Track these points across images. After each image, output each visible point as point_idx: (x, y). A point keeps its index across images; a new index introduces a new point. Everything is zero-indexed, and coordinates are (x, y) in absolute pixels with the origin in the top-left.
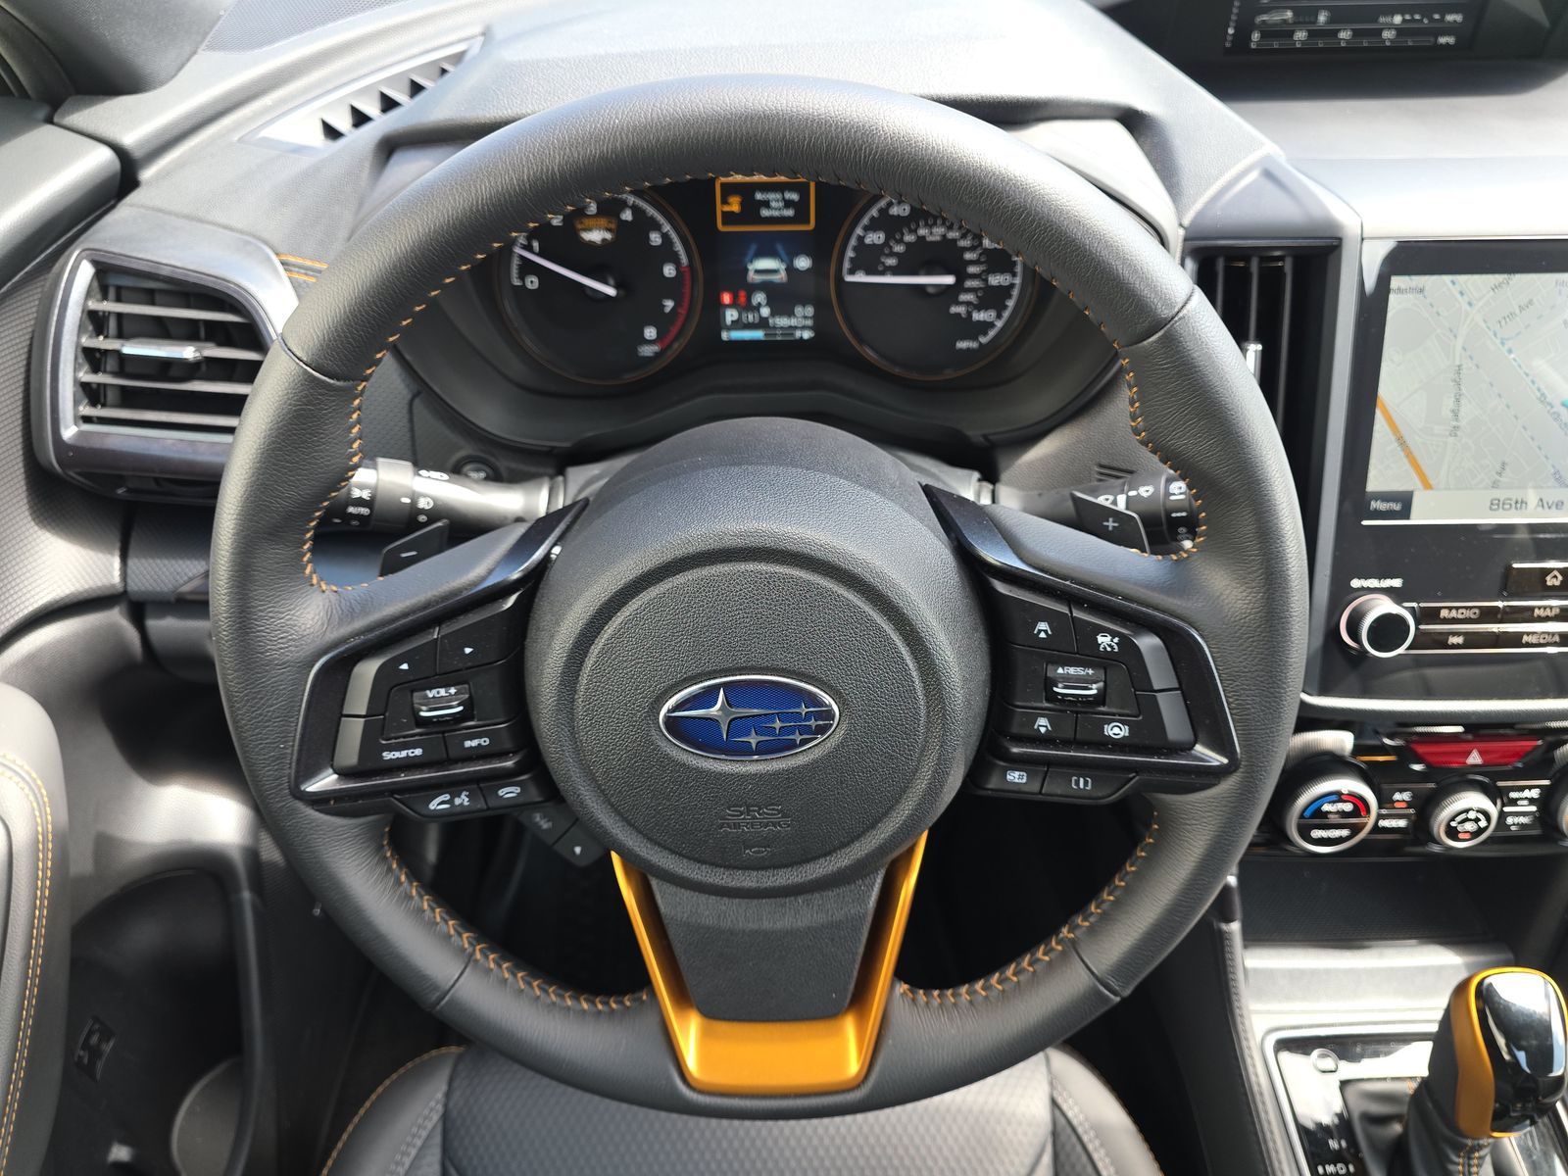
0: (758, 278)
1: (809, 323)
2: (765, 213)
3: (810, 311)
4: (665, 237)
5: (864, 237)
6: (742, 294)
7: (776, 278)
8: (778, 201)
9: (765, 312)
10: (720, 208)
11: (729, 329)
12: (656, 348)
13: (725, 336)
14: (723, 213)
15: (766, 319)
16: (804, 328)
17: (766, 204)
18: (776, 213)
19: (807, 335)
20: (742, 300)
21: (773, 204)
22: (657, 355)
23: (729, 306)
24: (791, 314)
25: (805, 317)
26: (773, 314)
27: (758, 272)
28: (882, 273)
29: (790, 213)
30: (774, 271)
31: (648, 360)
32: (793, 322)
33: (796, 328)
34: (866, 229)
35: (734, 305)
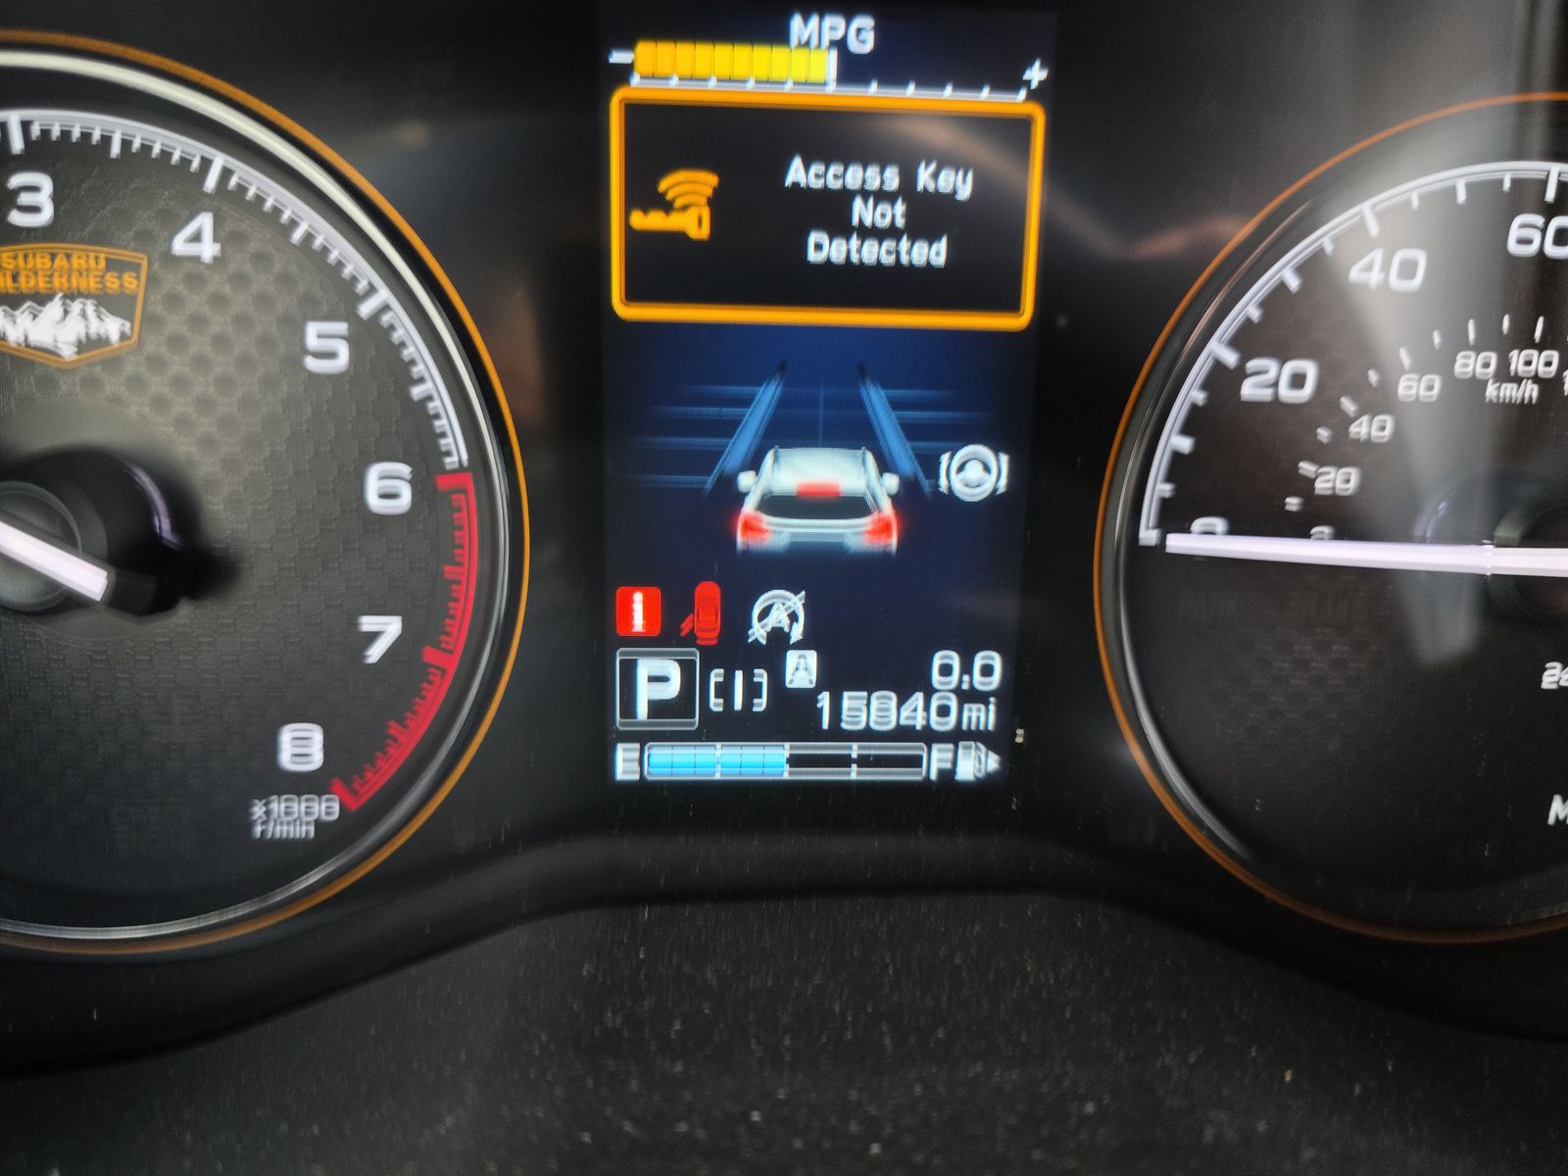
0: (780, 533)
1: (983, 716)
2: (823, 248)
3: (990, 668)
4: (370, 338)
5: (1240, 374)
6: (708, 593)
7: (853, 534)
8: (882, 196)
9: (802, 669)
10: (620, 220)
11: (643, 738)
12: (327, 808)
13: (625, 764)
14: (632, 236)
15: (808, 697)
16: (957, 736)
17: (832, 210)
18: (871, 252)
19: (973, 764)
20: (706, 620)
21: (862, 212)
22: (328, 839)
23: (645, 642)
24: (910, 680)
25: (968, 696)
26: (834, 678)
27: (777, 505)
28: (1298, 528)
29: (933, 253)
30: (853, 506)
31: (294, 857)
32: (915, 712)
33: (929, 736)
34: (1248, 341)
35: (665, 637)
